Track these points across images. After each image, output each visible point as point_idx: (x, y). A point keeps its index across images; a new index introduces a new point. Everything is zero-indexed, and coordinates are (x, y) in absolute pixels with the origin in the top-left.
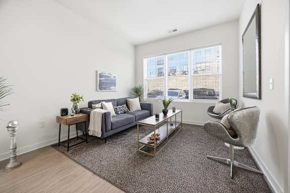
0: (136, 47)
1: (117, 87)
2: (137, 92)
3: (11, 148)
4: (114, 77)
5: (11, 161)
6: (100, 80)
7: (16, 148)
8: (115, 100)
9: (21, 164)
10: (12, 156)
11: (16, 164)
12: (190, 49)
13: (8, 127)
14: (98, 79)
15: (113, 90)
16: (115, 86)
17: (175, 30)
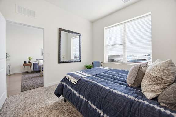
3: (9, 70)
10: (9, 72)
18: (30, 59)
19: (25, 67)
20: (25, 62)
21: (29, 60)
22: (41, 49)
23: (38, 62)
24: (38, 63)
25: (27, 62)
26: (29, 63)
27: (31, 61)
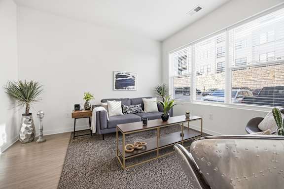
0: (161, 42)
1: (135, 86)
2: (161, 91)
3: (39, 129)
4: (133, 77)
5: (40, 138)
6: (116, 80)
7: (42, 129)
8: (128, 99)
9: (45, 141)
10: (40, 134)
11: (42, 140)
12: (226, 29)
13: (38, 115)
14: (115, 79)
15: (131, 89)
16: (134, 85)
17: (199, 9)
18: (88, 98)
19: (76, 119)
20: (77, 107)
21: (85, 101)
22: (112, 74)
23: (107, 107)
24: (108, 111)
25: (82, 107)
26: (86, 109)
27: (91, 103)
